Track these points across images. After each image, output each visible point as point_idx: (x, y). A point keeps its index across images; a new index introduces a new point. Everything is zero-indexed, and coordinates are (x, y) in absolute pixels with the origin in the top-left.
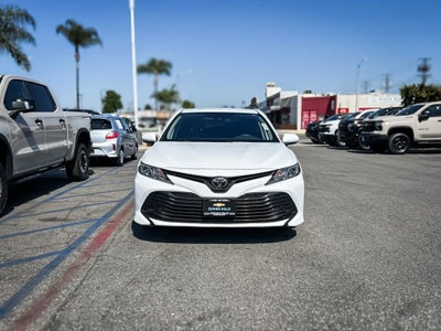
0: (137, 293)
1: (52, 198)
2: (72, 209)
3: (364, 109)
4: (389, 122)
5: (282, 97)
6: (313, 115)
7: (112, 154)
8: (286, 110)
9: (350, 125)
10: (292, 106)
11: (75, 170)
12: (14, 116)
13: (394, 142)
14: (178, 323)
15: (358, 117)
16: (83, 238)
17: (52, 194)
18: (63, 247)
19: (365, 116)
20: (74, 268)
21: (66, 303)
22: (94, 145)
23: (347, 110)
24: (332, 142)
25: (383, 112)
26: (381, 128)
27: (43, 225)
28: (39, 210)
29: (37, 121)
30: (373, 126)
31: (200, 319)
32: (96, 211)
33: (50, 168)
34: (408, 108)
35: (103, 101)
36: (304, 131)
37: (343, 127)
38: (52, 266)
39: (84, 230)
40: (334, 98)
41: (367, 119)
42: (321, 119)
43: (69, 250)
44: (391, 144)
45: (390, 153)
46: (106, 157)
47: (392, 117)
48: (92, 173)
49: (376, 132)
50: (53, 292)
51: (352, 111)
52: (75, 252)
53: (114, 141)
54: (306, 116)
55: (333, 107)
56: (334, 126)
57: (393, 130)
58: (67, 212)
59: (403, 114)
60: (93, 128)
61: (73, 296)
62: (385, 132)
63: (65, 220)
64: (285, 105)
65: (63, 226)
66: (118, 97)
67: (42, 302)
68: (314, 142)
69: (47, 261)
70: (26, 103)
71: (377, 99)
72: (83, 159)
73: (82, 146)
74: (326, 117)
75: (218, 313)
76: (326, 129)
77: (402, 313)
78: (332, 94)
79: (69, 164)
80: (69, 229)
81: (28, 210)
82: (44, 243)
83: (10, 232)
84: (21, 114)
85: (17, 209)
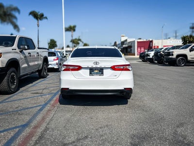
0: (75, 119)
1: (34, 85)
2: (43, 89)
3: (165, 46)
4: (176, 52)
5: (128, 41)
6: (143, 49)
7: (56, 67)
8: (130, 47)
9: (159, 54)
10: (133, 45)
11: (42, 73)
12: (21, 52)
13: (179, 61)
14: (92, 129)
15: (162, 50)
16: (50, 100)
17: (34, 83)
18: (43, 103)
19: (166, 49)
20: (49, 110)
21: (49, 122)
22: (49, 63)
23: (158, 47)
24: (151, 61)
25: (174, 48)
26: (173, 55)
27: (33, 95)
28: (30, 89)
29: (29, 53)
30: (169, 54)
31: (100, 128)
32: (53, 90)
33: (33, 73)
34: (185, 46)
35: (49, 44)
36: (138, 56)
37: (156, 55)
38: (41, 110)
39: (50, 97)
40: (152, 41)
41: (166, 51)
42: (146, 51)
43: (46, 104)
44: (177, 62)
45: (177, 66)
46: (54, 68)
47: (178, 50)
48: (48, 75)
49: (170, 57)
50: (43, 119)
51: (160, 47)
52: (49, 105)
53: (57, 61)
54: (139, 49)
55: (151, 46)
56: (152, 54)
57: (178, 56)
58: (42, 90)
59: (183, 48)
60: (49, 56)
61: (51, 120)
62: (174, 56)
63: (42, 93)
64: (130, 44)
65: (41, 96)
66: (55, 42)
67: (40, 122)
68: (143, 61)
69: (39, 108)
70: (26, 46)
71: (171, 41)
72: (45, 69)
73: (45, 63)
74: (148, 50)
75: (107, 126)
76: (148, 55)
77: (178, 127)
78: (151, 40)
79: (39, 71)
80: (44, 96)
81: (25, 90)
82: (36, 102)
83: (21, 98)
84: (24, 51)
85: (21, 89)
